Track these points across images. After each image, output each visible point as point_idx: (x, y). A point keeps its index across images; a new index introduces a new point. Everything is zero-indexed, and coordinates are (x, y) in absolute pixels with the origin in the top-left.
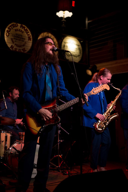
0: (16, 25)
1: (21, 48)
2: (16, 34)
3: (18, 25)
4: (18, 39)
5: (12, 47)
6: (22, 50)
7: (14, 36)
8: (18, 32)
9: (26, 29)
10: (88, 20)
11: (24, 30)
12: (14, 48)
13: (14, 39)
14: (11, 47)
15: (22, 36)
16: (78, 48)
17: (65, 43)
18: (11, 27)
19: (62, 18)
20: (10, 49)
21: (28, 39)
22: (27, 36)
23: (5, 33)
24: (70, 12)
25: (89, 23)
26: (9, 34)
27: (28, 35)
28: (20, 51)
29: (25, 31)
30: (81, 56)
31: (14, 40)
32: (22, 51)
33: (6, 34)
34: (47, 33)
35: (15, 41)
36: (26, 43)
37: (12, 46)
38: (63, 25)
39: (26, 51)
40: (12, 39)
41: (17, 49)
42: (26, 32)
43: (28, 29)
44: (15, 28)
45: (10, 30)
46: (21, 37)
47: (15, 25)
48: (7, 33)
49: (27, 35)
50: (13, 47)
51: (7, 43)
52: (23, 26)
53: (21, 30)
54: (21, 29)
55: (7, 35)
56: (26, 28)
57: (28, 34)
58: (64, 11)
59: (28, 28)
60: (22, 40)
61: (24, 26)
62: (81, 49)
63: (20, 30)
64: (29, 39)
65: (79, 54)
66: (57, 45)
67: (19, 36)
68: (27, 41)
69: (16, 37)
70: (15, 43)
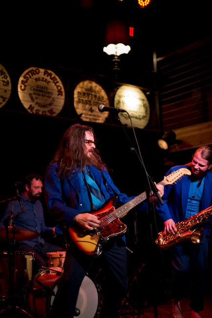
0: (37, 71)
1: (46, 109)
2: (38, 86)
3: (39, 72)
4: (41, 94)
5: (31, 107)
6: (48, 111)
7: (34, 90)
8: (41, 83)
9: (53, 76)
10: (157, 57)
12: (35, 109)
13: (35, 94)
14: (29, 109)
15: (47, 88)
16: (142, 105)
17: (120, 97)
18: (28, 76)
19: (113, 56)
20: (28, 112)
21: (58, 93)
22: (56, 89)
23: (19, 85)
24: (126, 45)
25: (158, 63)
26: (25, 86)
27: (58, 86)
28: (44, 113)
29: (52, 81)
30: (148, 118)
31: (34, 96)
32: (48, 114)
33: (21, 87)
34: (90, 82)
35: (36, 98)
36: (54, 101)
37: (31, 106)
38: (116, 68)
39: (55, 113)
40: (30, 95)
41: (39, 111)
42: (54, 82)
43: (57, 77)
44: (35, 76)
45: (27, 80)
46: (45, 90)
48: (23, 86)
49: (56, 87)
50: (33, 108)
51: (22, 102)
52: (48, 72)
54: (45, 77)
55: (23, 88)
56: (54, 75)
57: (58, 84)
58: (116, 43)
59: (57, 74)
60: (47, 95)
61: (49, 71)
62: (148, 105)
63: (43, 78)
64: (60, 92)
65: (144, 114)
66: (108, 101)
67: (42, 89)
68: (57, 96)
69: (37, 90)
70: (36, 101)
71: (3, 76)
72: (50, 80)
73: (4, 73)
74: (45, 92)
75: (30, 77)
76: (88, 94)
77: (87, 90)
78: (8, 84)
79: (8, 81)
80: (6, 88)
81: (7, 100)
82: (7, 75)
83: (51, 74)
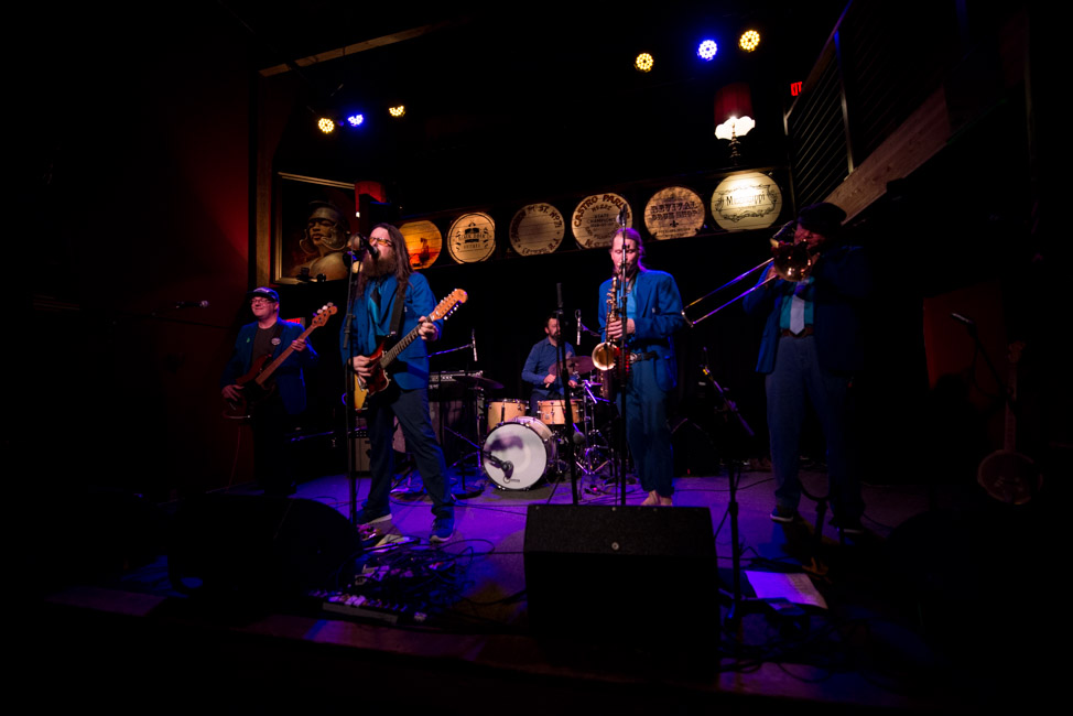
0: (595, 199)
2: (596, 216)
3: (597, 199)
4: (601, 223)
5: (588, 242)
7: (592, 221)
8: (599, 212)
9: (615, 199)
11: (612, 202)
12: (594, 243)
13: (592, 226)
14: (586, 245)
15: (607, 215)
16: (765, 193)
18: (583, 208)
20: (586, 248)
23: (573, 221)
26: (580, 221)
27: (622, 208)
29: (614, 204)
30: (779, 208)
31: (591, 229)
34: (669, 189)
35: (594, 230)
37: (588, 240)
40: (587, 228)
42: (616, 205)
43: (621, 198)
44: (591, 206)
45: (582, 213)
46: (606, 218)
47: (592, 199)
48: (577, 221)
49: (619, 210)
50: (592, 242)
51: (578, 239)
52: (608, 196)
53: (606, 205)
54: (605, 203)
55: (578, 223)
56: (616, 197)
57: (622, 206)
59: (619, 195)
61: (610, 195)
62: (777, 192)
63: (602, 205)
64: (623, 214)
65: (771, 206)
66: (702, 205)
67: (602, 218)
69: (595, 221)
70: (594, 233)
71: (555, 217)
72: (611, 204)
73: (556, 214)
74: (605, 220)
75: (586, 208)
76: (668, 206)
77: (666, 200)
79: (561, 222)
80: (558, 229)
81: (560, 241)
82: (559, 215)
83: (613, 197)
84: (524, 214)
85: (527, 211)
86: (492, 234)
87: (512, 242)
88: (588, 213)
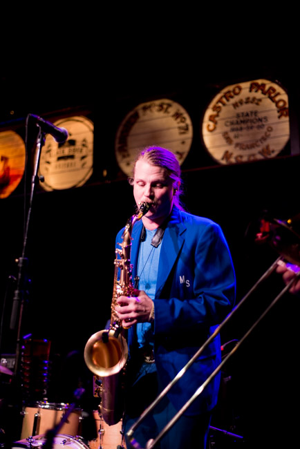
1: (256, 151)
2: (238, 116)
3: (240, 89)
5: (227, 155)
9: (267, 88)
11: (264, 93)
13: (233, 130)
14: (223, 159)
15: (256, 113)
18: (220, 104)
20: (222, 164)
21: (278, 114)
26: (216, 123)
29: (267, 96)
31: (231, 135)
32: (259, 157)
33: (209, 126)
39: (273, 151)
43: (276, 87)
44: (232, 101)
45: (218, 112)
47: (234, 91)
50: (231, 154)
52: (257, 85)
53: (254, 99)
55: (211, 127)
56: (269, 84)
57: (277, 99)
60: (257, 124)
61: (260, 82)
63: (248, 98)
67: (247, 118)
68: (277, 120)
69: (237, 123)
70: (235, 141)
71: (179, 120)
72: (262, 96)
73: (181, 114)
74: (252, 121)
75: (224, 104)
78: (187, 129)
79: (187, 126)
80: (183, 136)
81: (185, 156)
82: (186, 115)
83: (264, 85)
84: (136, 116)
85: (141, 113)
86: (90, 146)
87: (119, 158)
88: (227, 111)
